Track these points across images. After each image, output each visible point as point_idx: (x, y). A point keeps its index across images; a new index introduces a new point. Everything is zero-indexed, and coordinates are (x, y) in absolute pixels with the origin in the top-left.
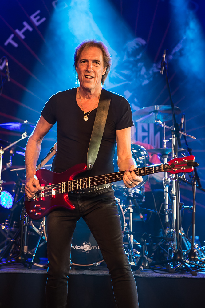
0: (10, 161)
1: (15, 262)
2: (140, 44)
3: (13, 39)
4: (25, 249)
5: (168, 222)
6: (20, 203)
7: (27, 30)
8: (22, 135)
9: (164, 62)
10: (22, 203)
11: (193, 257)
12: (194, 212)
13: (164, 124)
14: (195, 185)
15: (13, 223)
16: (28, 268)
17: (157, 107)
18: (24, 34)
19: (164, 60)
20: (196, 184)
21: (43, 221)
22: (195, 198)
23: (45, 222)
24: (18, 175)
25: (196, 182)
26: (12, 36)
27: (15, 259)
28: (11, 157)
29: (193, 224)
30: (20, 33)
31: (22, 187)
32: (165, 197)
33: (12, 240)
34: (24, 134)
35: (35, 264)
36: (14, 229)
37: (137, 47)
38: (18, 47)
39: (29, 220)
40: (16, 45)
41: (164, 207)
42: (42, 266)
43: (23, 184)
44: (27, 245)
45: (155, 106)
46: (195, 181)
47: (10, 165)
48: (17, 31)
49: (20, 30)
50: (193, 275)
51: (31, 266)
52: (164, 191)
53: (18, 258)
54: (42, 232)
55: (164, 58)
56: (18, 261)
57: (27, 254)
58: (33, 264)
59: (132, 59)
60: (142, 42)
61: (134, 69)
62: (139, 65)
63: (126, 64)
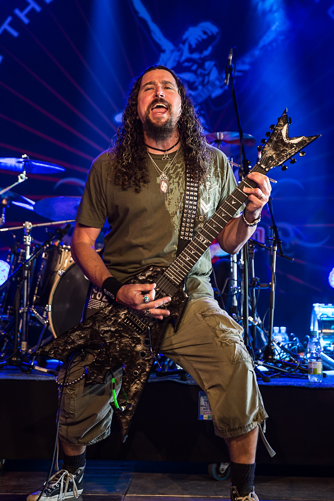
0: (3, 215)
1: (7, 365)
2: (210, 33)
3: (10, 24)
4: (22, 346)
5: (236, 307)
6: (14, 279)
7: (33, 10)
8: (19, 177)
9: (230, 66)
10: (16, 279)
11: (270, 357)
12: (273, 292)
13: (232, 161)
14: (275, 252)
15: (7, 309)
16: (26, 373)
17: (220, 135)
18: (27, 16)
19: (231, 64)
20: (276, 249)
21: (47, 305)
22: (274, 271)
23: (50, 306)
24: (14, 236)
25: (276, 247)
26: (9, 19)
27: (6, 361)
28: (4, 210)
29: (271, 308)
30: (22, 15)
31: (21, 254)
32: (232, 270)
33: (3, 333)
34: (21, 175)
35: (37, 368)
36: (9, 318)
37: (205, 37)
38: (18, 36)
39: (28, 303)
40: (15, 34)
41: (230, 283)
42: (45, 370)
43: (22, 251)
44: (26, 341)
45: (218, 133)
46: (274, 245)
47: (2, 222)
48: (17, 11)
49: (22, 10)
50: (264, 382)
51: (30, 370)
52: (231, 260)
53: (11, 358)
54: (47, 321)
55: (229, 60)
56: (11, 362)
57: (26, 353)
58: (33, 367)
59: (196, 56)
60: (212, 28)
61: (199, 71)
62: (208, 64)
63: (186, 64)
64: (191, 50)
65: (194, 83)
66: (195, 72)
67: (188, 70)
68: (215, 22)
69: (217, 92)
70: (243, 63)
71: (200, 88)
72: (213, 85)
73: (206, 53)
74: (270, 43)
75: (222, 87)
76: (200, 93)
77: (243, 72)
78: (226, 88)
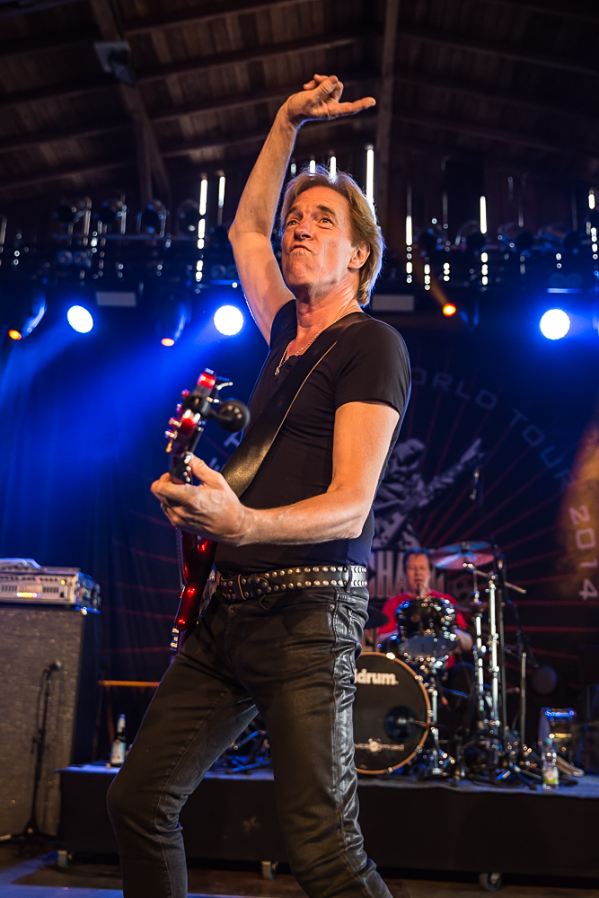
2: (417, 449)
14: (524, 658)
17: (466, 545)
37: (412, 452)
50: (531, 790)
59: (404, 469)
60: (419, 445)
61: (408, 482)
62: (415, 477)
63: (396, 476)
64: (400, 464)
65: (402, 492)
66: (403, 483)
67: (397, 481)
68: (422, 439)
69: (424, 502)
70: (447, 476)
71: (408, 498)
73: (414, 466)
74: (472, 460)
75: (428, 497)
76: (407, 502)
77: (447, 484)
78: (432, 498)
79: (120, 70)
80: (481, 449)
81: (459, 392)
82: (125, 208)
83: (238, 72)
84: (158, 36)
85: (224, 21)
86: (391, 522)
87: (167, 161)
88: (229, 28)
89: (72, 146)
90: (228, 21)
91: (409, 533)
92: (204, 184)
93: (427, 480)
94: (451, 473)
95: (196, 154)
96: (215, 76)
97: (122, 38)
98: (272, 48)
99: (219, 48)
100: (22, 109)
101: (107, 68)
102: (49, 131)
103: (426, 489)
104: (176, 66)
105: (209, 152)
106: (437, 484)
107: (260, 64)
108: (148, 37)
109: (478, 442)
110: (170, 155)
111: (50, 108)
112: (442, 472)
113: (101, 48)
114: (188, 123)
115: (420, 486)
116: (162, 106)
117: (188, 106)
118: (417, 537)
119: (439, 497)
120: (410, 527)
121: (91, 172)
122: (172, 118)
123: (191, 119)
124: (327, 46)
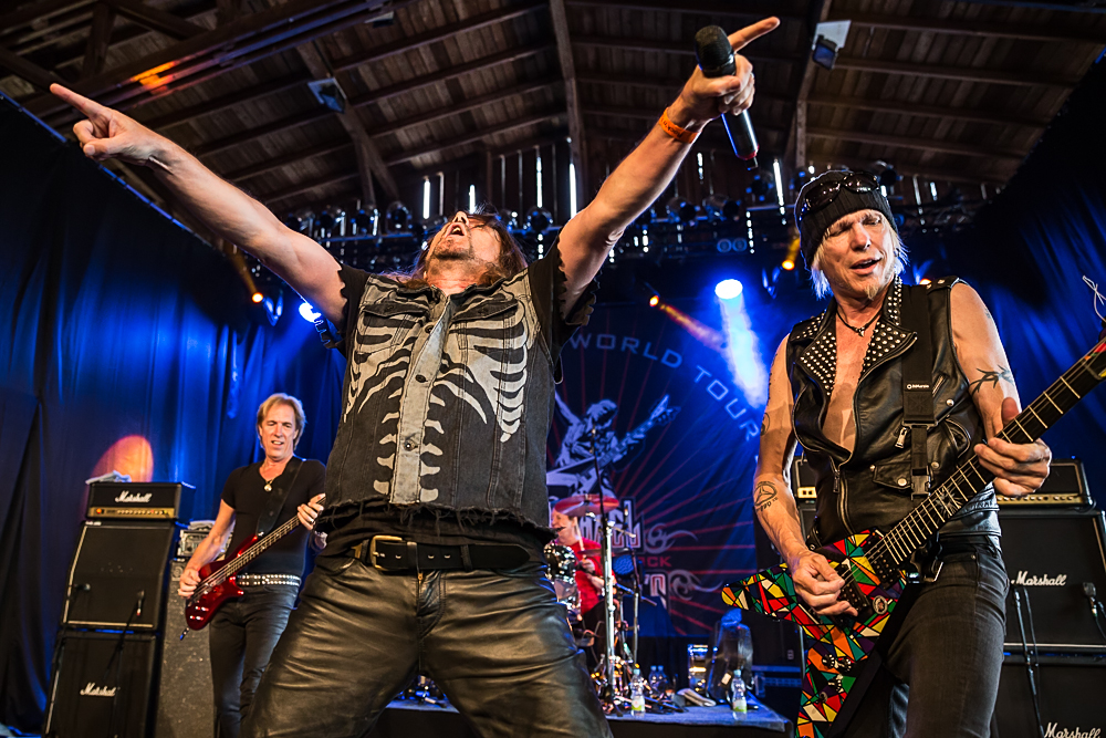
2: (609, 409)
12: (635, 634)
16: (416, 704)
37: (605, 412)
60: (611, 405)
61: (602, 440)
62: (609, 434)
68: (613, 400)
69: (618, 457)
70: (639, 432)
71: (603, 454)
72: (614, 451)
73: (607, 425)
74: (660, 416)
75: (621, 453)
76: (604, 459)
77: (640, 440)
78: (625, 453)
79: (331, 102)
80: (669, 405)
81: (646, 354)
82: (376, 211)
83: (440, 90)
84: (364, 69)
85: (417, 49)
86: (589, 477)
87: (390, 169)
88: (424, 56)
89: (309, 165)
90: (421, 50)
91: (606, 487)
92: (427, 185)
93: (620, 437)
94: (642, 430)
95: (417, 160)
96: (420, 95)
97: (332, 75)
98: (464, 66)
99: (418, 73)
100: (262, 140)
101: (321, 101)
102: (287, 156)
103: (619, 446)
104: (384, 91)
105: (427, 157)
106: (629, 440)
107: (457, 80)
108: (356, 72)
109: (666, 399)
110: (392, 164)
111: (285, 137)
112: (633, 428)
113: (314, 86)
114: (404, 135)
115: (614, 442)
116: (377, 124)
117: (401, 122)
118: (612, 490)
119: (632, 450)
120: (605, 481)
121: (328, 184)
122: (390, 133)
123: (406, 131)
124: (512, 59)
